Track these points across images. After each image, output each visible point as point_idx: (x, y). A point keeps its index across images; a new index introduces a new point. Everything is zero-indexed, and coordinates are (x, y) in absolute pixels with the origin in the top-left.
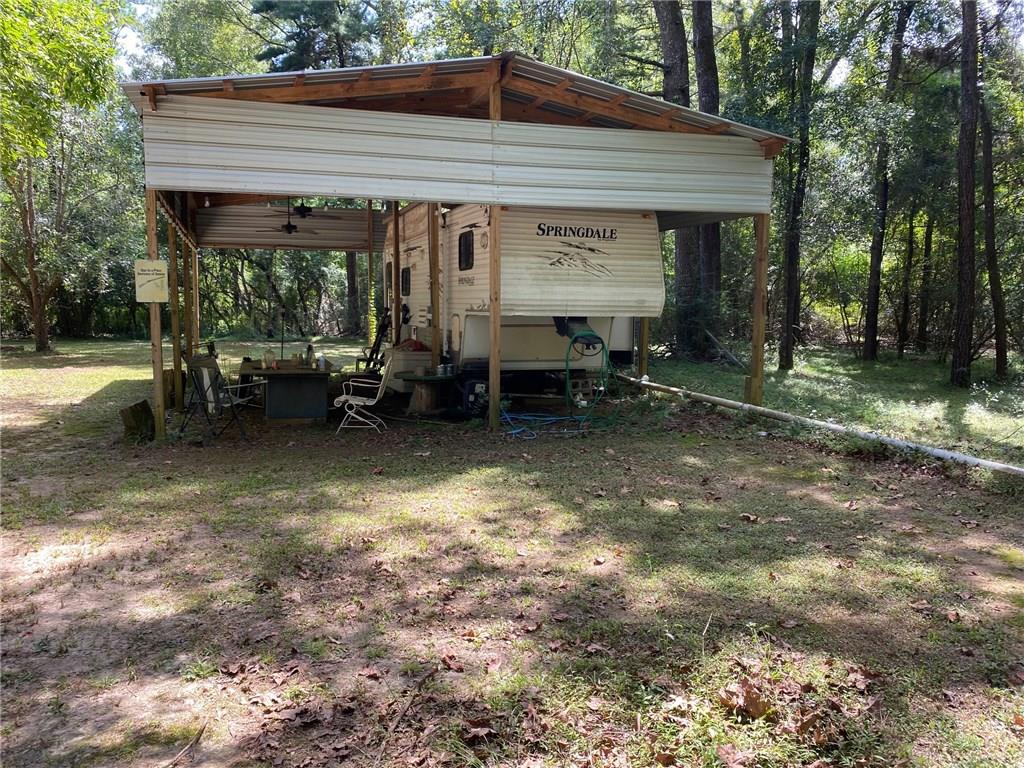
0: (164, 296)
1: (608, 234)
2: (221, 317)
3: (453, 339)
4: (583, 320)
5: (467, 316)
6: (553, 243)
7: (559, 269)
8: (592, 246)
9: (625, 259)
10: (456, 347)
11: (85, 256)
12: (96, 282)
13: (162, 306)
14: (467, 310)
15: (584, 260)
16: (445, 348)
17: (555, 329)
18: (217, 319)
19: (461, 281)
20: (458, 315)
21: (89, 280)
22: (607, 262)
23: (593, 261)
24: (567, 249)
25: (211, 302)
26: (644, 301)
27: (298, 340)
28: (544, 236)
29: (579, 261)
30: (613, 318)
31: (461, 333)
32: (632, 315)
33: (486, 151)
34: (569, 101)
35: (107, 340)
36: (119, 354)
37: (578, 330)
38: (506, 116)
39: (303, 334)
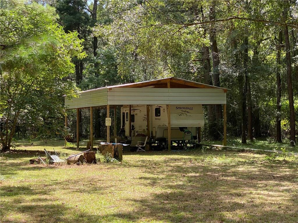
0: (110, 125)
1: (191, 108)
3: (153, 133)
5: (158, 127)
6: (179, 111)
7: (181, 117)
8: (188, 111)
9: (195, 114)
10: (154, 135)
14: (158, 126)
16: (151, 135)
17: (180, 130)
19: (156, 119)
20: (155, 127)
22: (191, 115)
23: (188, 115)
24: (182, 112)
26: (199, 123)
28: (177, 109)
29: (185, 115)
30: (192, 127)
31: (156, 132)
32: (196, 126)
33: (167, 94)
34: (183, 83)
37: (186, 130)
38: (171, 87)
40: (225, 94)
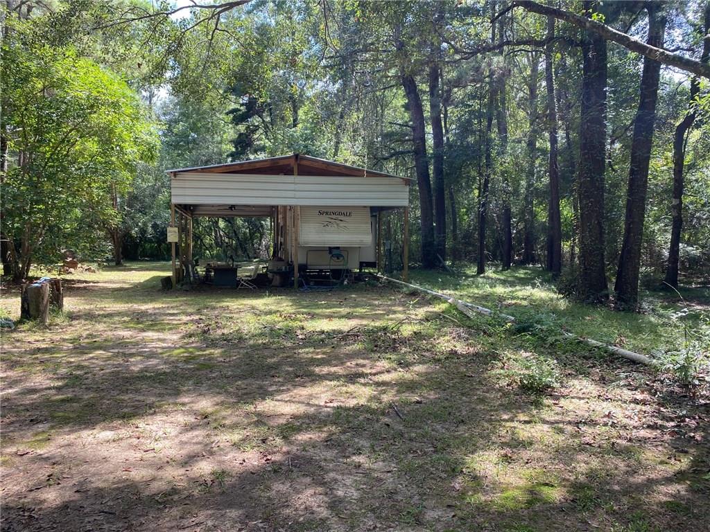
0: (176, 240)
1: (348, 215)
2: (207, 249)
4: (338, 248)
6: (325, 218)
7: (327, 228)
8: (341, 219)
9: (355, 224)
11: (142, 219)
12: (145, 232)
13: (176, 243)
15: (338, 224)
16: (290, 260)
17: (328, 252)
18: (205, 250)
21: (143, 231)
22: (348, 225)
23: (341, 225)
24: (330, 220)
25: (201, 240)
26: (364, 240)
27: (246, 261)
28: (322, 215)
29: (335, 225)
33: (292, 187)
34: (323, 167)
35: (146, 261)
36: (154, 267)
37: (336, 252)
38: (299, 174)
39: (249, 258)
40: (407, 189)
